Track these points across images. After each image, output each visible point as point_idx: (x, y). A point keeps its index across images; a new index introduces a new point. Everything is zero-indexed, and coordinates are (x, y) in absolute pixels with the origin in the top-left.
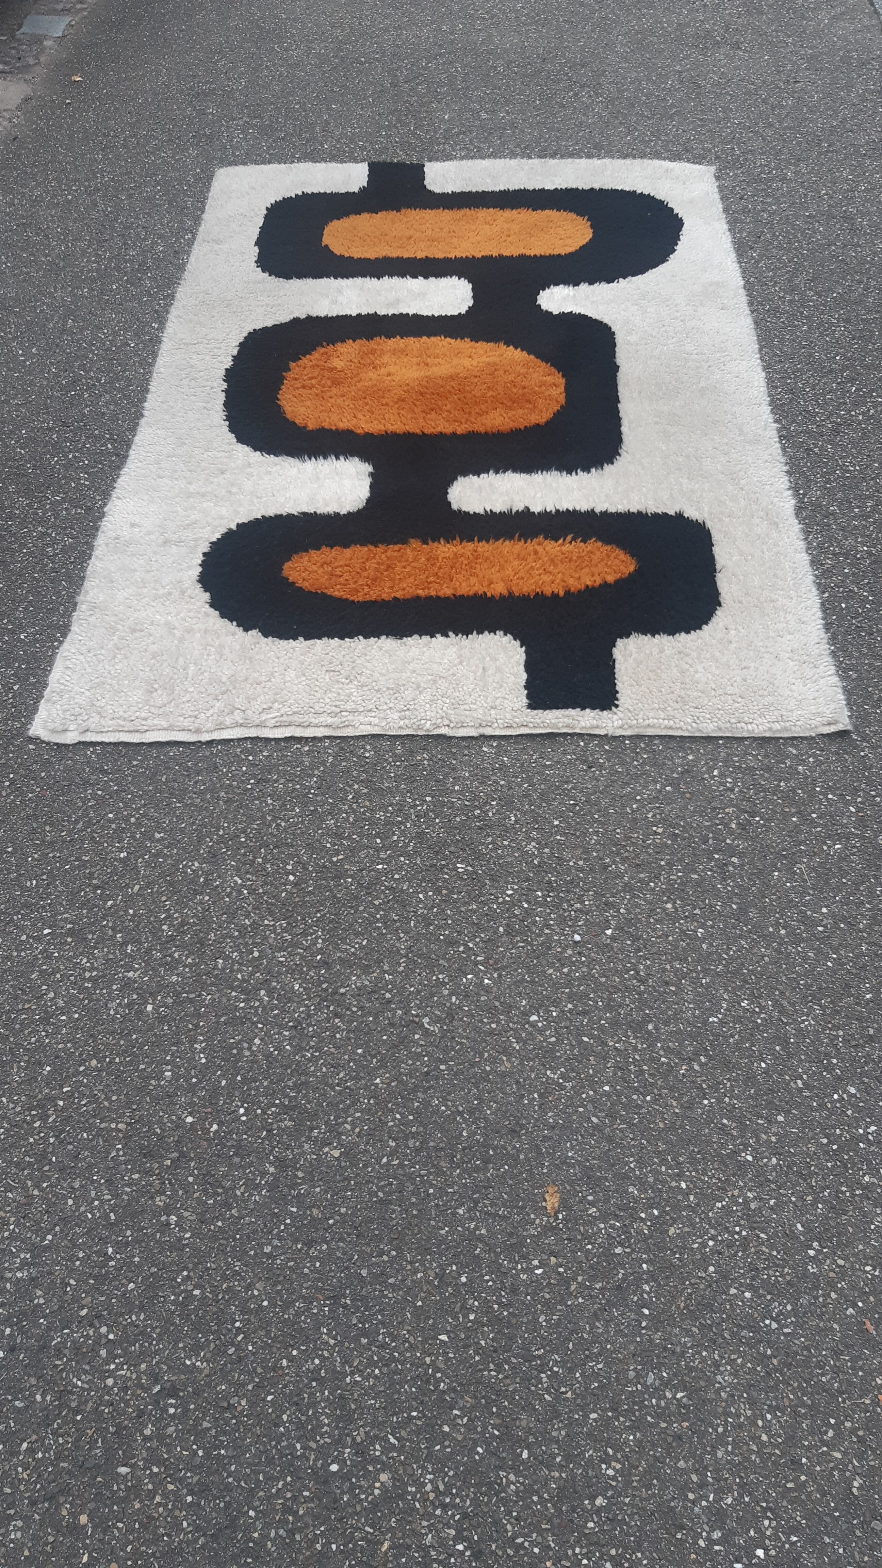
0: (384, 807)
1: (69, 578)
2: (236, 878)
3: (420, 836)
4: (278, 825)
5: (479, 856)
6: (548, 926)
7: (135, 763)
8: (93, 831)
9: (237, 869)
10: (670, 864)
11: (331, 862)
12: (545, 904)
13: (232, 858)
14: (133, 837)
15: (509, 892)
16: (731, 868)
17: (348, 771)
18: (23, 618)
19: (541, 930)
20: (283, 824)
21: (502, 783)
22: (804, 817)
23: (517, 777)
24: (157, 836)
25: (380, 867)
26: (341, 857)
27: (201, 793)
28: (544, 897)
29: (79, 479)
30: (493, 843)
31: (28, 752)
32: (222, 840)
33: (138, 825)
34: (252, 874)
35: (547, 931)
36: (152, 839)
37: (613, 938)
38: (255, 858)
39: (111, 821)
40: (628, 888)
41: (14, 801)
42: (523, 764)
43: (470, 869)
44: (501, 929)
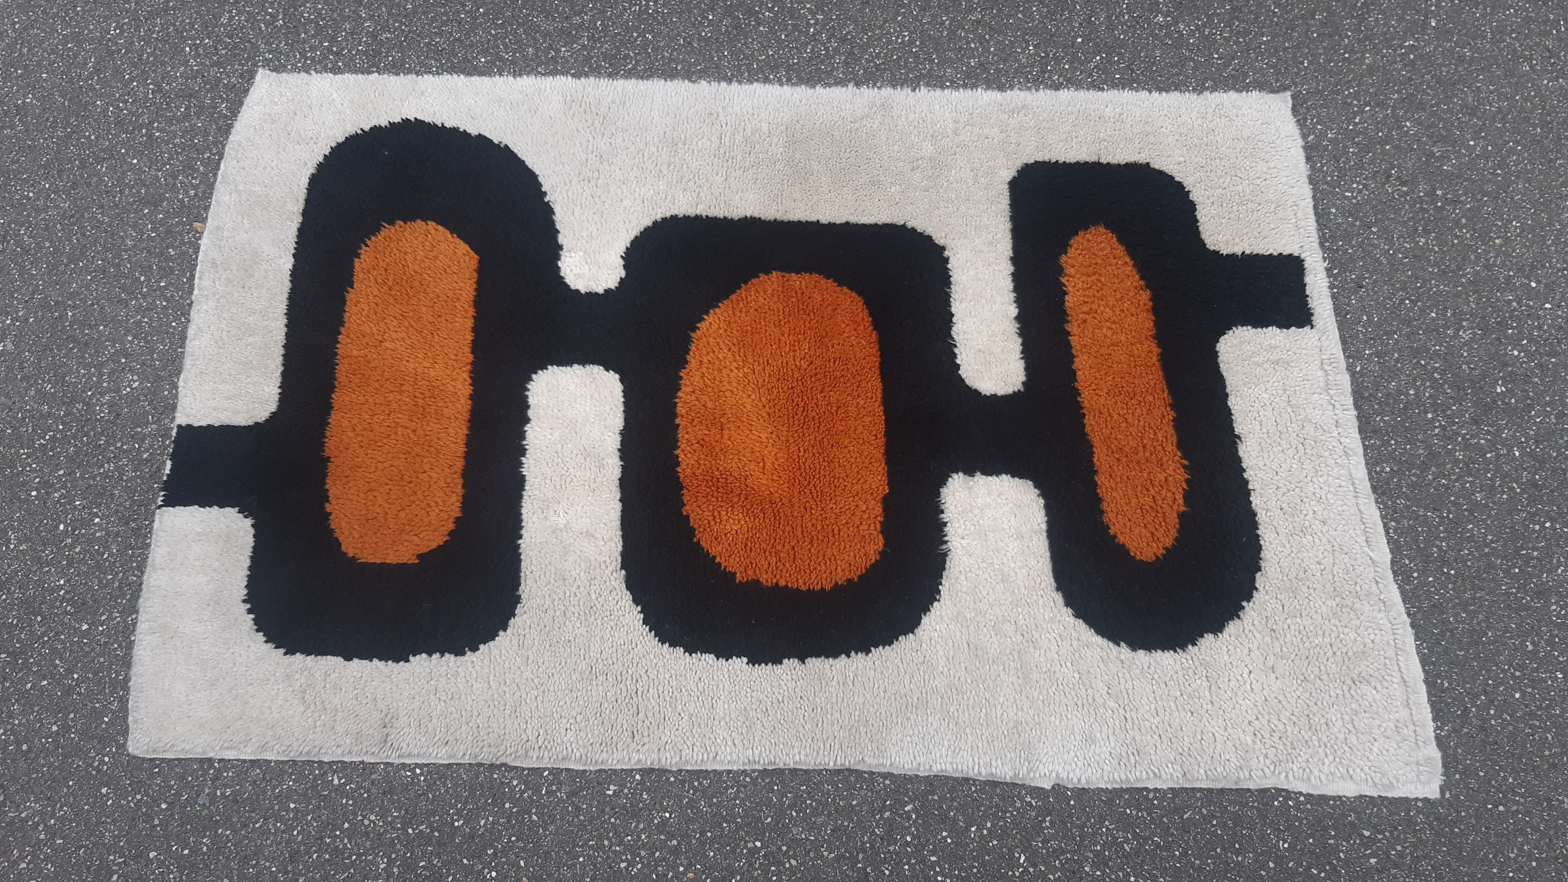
0: (1450, 453)
1: (1179, 810)
2: (1559, 571)
3: (1476, 422)
4: (1492, 541)
5: (1484, 375)
6: (1540, 328)
7: (1446, 685)
8: (1539, 708)
9: (1549, 572)
10: (1457, 237)
11: (1521, 494)
12: (1520, 327)
13: (1540, 577)
14: (1536, 670)
15: (1516, 353)
16: (1449, 196)
17: (1412, 486)
18: (1254, 851)
19: (1545, 332)
20: (1490, 537)
21: (1396, 355)
22: (1383, 142)
23: (1388, 344)
24: (1530, 648)
25: (1517, 454)
26: (1515, 485)
27: (1472, 615)
28: (1513, 328)
29: (982, 837)
30: (1468, 363)
31: (1456, 797)
32: (1522, 588)
33: (1522, 667)
34: (1552, 558)
35: (1546, 327)
36: (1535, 652)
37: (1538, 282)
38: (1533, 558)
39: (1524, 694)
40: (1487, 267)
41: (1522, 795)
42: (1371, 339)
43: (1500, 382)
44: (1553, 360)
